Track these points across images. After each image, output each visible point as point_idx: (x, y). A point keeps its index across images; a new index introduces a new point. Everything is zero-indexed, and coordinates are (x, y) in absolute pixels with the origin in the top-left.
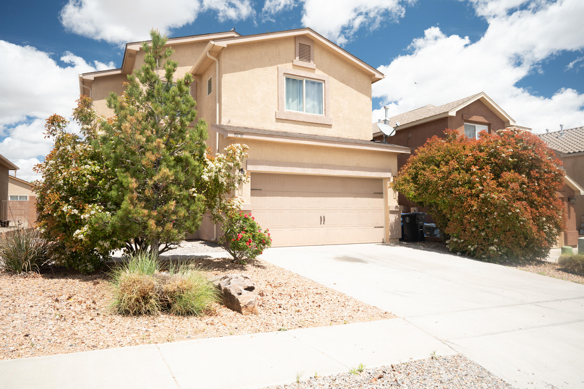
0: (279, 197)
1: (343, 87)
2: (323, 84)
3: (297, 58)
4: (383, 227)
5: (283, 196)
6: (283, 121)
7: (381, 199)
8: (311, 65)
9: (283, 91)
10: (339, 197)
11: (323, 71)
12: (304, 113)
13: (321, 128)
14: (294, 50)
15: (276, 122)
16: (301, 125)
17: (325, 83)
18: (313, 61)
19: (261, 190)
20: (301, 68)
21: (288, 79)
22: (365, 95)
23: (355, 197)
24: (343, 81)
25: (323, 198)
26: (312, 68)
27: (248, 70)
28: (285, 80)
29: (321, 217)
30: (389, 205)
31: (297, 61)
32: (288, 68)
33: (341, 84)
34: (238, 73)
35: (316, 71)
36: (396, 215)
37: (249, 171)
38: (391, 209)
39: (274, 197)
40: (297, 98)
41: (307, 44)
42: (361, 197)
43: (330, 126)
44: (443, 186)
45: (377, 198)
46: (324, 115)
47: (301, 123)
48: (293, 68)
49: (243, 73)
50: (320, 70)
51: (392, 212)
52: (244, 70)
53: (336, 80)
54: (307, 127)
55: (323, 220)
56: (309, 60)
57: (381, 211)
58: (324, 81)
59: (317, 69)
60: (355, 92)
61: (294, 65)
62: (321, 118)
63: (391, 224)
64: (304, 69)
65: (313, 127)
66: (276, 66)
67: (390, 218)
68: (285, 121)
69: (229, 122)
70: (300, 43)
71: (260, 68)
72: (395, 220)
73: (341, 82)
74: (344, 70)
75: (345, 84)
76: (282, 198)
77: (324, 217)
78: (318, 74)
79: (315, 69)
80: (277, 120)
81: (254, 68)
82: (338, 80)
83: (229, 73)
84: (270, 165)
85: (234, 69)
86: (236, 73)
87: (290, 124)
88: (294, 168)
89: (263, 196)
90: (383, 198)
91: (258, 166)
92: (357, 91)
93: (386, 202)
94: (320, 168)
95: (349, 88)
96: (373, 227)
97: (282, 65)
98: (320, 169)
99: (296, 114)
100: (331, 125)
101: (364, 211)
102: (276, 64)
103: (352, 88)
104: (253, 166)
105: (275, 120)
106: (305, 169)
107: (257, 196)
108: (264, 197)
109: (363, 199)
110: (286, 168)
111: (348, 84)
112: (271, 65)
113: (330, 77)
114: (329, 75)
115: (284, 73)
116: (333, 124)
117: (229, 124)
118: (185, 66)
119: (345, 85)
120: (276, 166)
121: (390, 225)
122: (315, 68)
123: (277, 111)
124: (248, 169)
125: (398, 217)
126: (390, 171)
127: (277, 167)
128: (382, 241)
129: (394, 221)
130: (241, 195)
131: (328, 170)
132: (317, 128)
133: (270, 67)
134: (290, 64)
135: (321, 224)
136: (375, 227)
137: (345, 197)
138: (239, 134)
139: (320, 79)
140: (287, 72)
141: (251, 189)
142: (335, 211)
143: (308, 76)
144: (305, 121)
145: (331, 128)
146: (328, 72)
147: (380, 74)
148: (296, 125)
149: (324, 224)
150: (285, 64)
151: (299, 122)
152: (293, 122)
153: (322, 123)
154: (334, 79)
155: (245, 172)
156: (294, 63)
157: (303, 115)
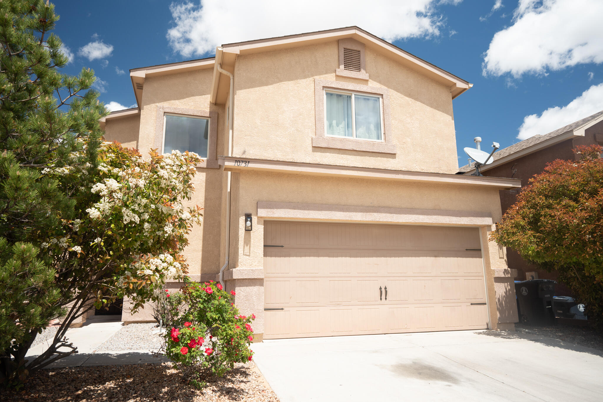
0: (312, 258)
1: (410, 102)
2: (381, 99)
3: (342, 67)
4: (485, 304)
5: (318, 256)
6: (323, 150)
7: (478, 259)
8: (362, 74)
9: (323, 110)
10: (408, 256)
11: (380, 82)
12: (354, 138)
13: (379, 158)
14: (337, 56)
15: (313, 151)
16: (350, 155)
17: (383, 98)
18: (365, 69)
19: (282, 246)
20: (348, 79)
21: (330, 95)
22: (443, 112)
23: (436, 256)
24: (409, 95)
25: (383, 258)
26: (364, 78)
27: (271, 84)
28: (325, 96)
29: (381, 288)
30: (492, 268)
31: (342, 71)
32: (330, 80)
33: (407, 98)
34: (258, 88)
35: (369, 82)
36: (506, 284)
37: (261, 217)
38: (496, 275)
39: (303, 258)
40: (344, 120)
41: (355, 48)
42: (446, 257)
43: (393, 155)
44: (591, 233)
45: (472, 257)
46: (383, 140)
47: (350, 152)
48: (336, 80)
49: (265, 88)
50: (375, 81)
51: (498, 280)
52: (267, 84)
53: (399, 94)
54: (358, 158)
55: (383, 293)
56: (359, 69)
57: (480, 278)
58: (382, 95)
59: (370, 80)
60: (428, 109)
61: (337, 76)
62: (380, 145)
63: (499, 299)
64: (352, 80)
65: (367, 158)
66: (311, 79)
67: (496, 289)
68: (327, 150)
69: (244, 152)
70: (346, 47)
71: (289, 81)
72: (506, 293)
73: (406, 95)
74: (411, 80)
75: (413, 99)
76: (316, 258)
77: (386, 288)
78: (373, 86)
79: (367, 81)
80: (314, 148)
81: (281, 81)
82: (401, 93)
83: (246, 88)
84: (294, 208)
85: (252, 84)
86: (256, 88)
87: (334, 154)
88: (333, 212)
89: (285, 257)
90: (480, 257)
91: (275, 210)
92: (432, 107)
93: (488, 264)
94: (375, 212)
95: (418, 103)
96: (469, 304)
97: (321, 76)
98: (375, 214)
99: (341, 140)
100: (395, 154)
101: (452, 278)
102: (313, 76)
103: (424, 103)
104: (267, 210)
105: (311, 149)
106: (351, 214)
107: (276, 256)
108: (287, 259)
109: (448, 259)
110: (320, 212)
111: (416, 99)
112: (305, 77)
113: (390, 90)
114: (389, 87)
115: (324, 87)
116: (398, 153)
117: (244, 156)
118: (204, 95)
119: (413, 100)
120: (304, 209)
121: (497, 300)
122: (367, 78)
123: (314, 136)
124: (259, 215)
125: (509, 287)
126: (489, 215)
127: (306, 212)
128: (486, 327)
129: (504, 294)
130: (248, 254)
131: (388, 215)
132: (374, 158)
133: (303, 80)
134: (332, 74)
135: (381, 299)
136: (472, 304)
137: (419, 257)
138: (243, 162)
139: (376, 92)
140: (327, 86)
141: (265, 246)
142: (404, 278)
143: (358, 90)
144: (355, 149)
145: (395, 158)
146: (386, 83)
147: (463, 83)
148: (342, 156)
149: (386, 299)
150: (325, 75)
151: (347, 151)
152: (338, 150)
153: (380, 152)
154: (396, 92)
155: (254, 219)
156: (338, 73)
157: (352, 141)
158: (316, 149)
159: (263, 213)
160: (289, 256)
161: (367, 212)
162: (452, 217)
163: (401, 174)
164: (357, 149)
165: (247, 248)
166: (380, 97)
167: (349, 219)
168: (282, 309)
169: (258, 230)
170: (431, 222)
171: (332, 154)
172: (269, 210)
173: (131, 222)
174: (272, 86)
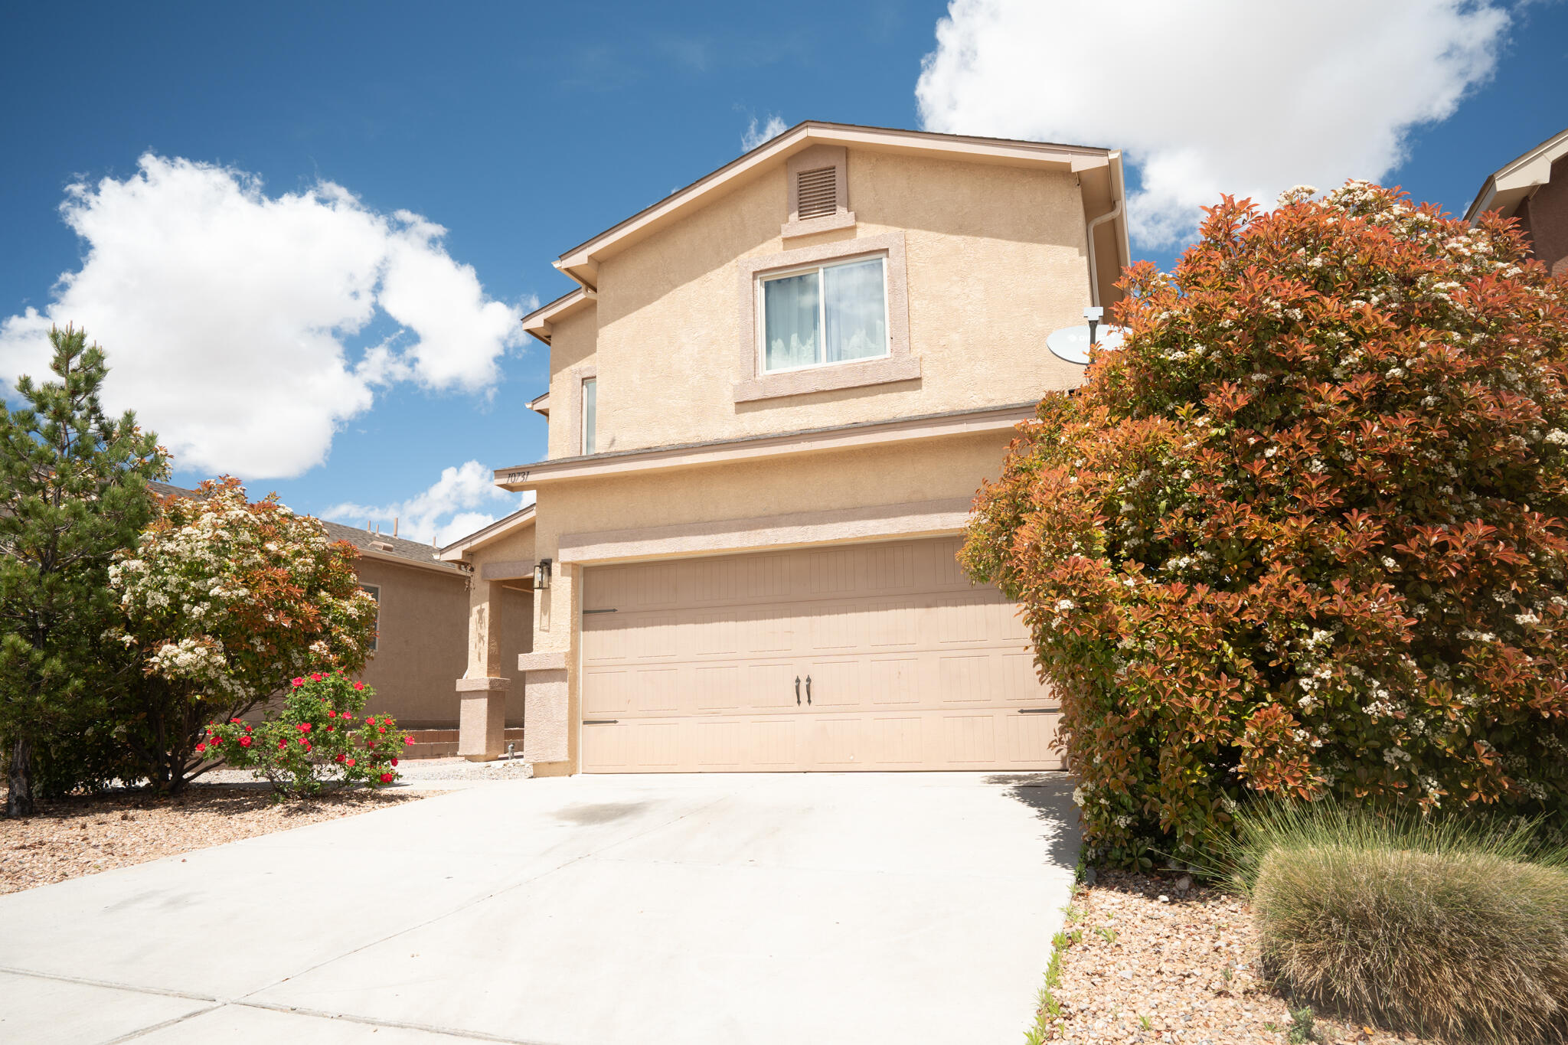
2: (885, 260)
3: (794, 216)
5: (676, 623)
6: (756, 405)
8: (842, 217)
10: (862, 611)
11: (885, 222)
12: (823, 364)
13: (880, 396)
14: (785, 196)
15: (738, 412)
16: (815, 403)
17: (889, 256)
18: (845, 204)
19: (614, 610)
20: (811, 239)
21: (770, 285)
22: (1054, 242)
23: (928, 606)
25: (802, 619)
26: (844, 225)
28: (762, 291)
29: (798, 681)
31: (795, 225)
32: (772, 254)
35: (858, 230)
37: (568, 563)
39: (649, 629)
41: (824, 165)
43: (915, 382)
46: (889, 354)
47: (812, 397)
48: (784, 249)
49: (649, 308)
50: (871, 222)
52: (649, 300)
53: (932, 234)
55: (804, 690)
56: (829, 207)
58: (888, 250)
59: (861, 224)
60: (1012, 246)
62: (879, 366)
64: (820, 237)
66: (734, 262)
68: (764, 403)
69: (613, 441)
70: (801, 170)
73: (952, 232)
75: (968, 234)
76: (672, 627)
77: (809, 680)
78: (869, 235)
79: (853, 228)
80: (739, 406)
81: (676, 286)
82: (938, 230)
84: (617, 540)
85: (625, 308)
86: (629, 316)
87: (778, 410)
88: (685, 539)
89: (618, 628)
91: (586, 548)
92: (1020, 240)
95: (985, 241)
96: (1015, 711)
97: (753, 251)
98: (768, 531)
99: (792, 377)
100: (919, 379)
101: (972, 653)
102: (735, 255)
103: (998, 236)
104: (572, 549)
105: (732, 408)
106: (720, 536)
107: (603, 629)
108: (622, 631)
109: (961, 609)
110: (661, 541)
111: (978, 233)
112: (721, 263)
113: (910, 231)
114: (905, 225)
115: (757, 273)
116: (927, 374)
117: (613, 449)
119: (969, 239)
120: (634, 540)
122: (851, 223)
123: (738, 382)
124: (564, 559)
127: (637, 544)
130: (547, 628)
131: (795, 529)
132: (868, 399)
133: (716, 271)
134: (776, 239)
135: (799, 702)
136: (1022, 711)
137: (887, 609)
138: (519, 474)
139: (871, 249)
140: (762, 268)
141: (585, 612)
142: (849, 658)
143: (830, 256)
144: (822, 389)
145: (920, 387)
146: (902, 219)
147: (1092, 155)
148: (798, 408)
149: (809, 701)
150: (761, 246)
151: (807, 397)
152: (788, 400)
153: (880, 381)
154: (924, 233)
155: (556, 568)
156: (785, 234)
157: (816, 373)
158: (743, 406)
159: (567, 555)
160: (625, 626)
161: (751, 529)
162: (950, 514)
163: (805, 440)
164: (827, 389)
165: (545, 618)
166: (884, 255)
167: (715, 548)
168: (615, 722)
169: (562, 586)
170: (894, 531)
171: (775, 410)
172: (575, 549)
173: (157, 606)
174: (659, 302)
